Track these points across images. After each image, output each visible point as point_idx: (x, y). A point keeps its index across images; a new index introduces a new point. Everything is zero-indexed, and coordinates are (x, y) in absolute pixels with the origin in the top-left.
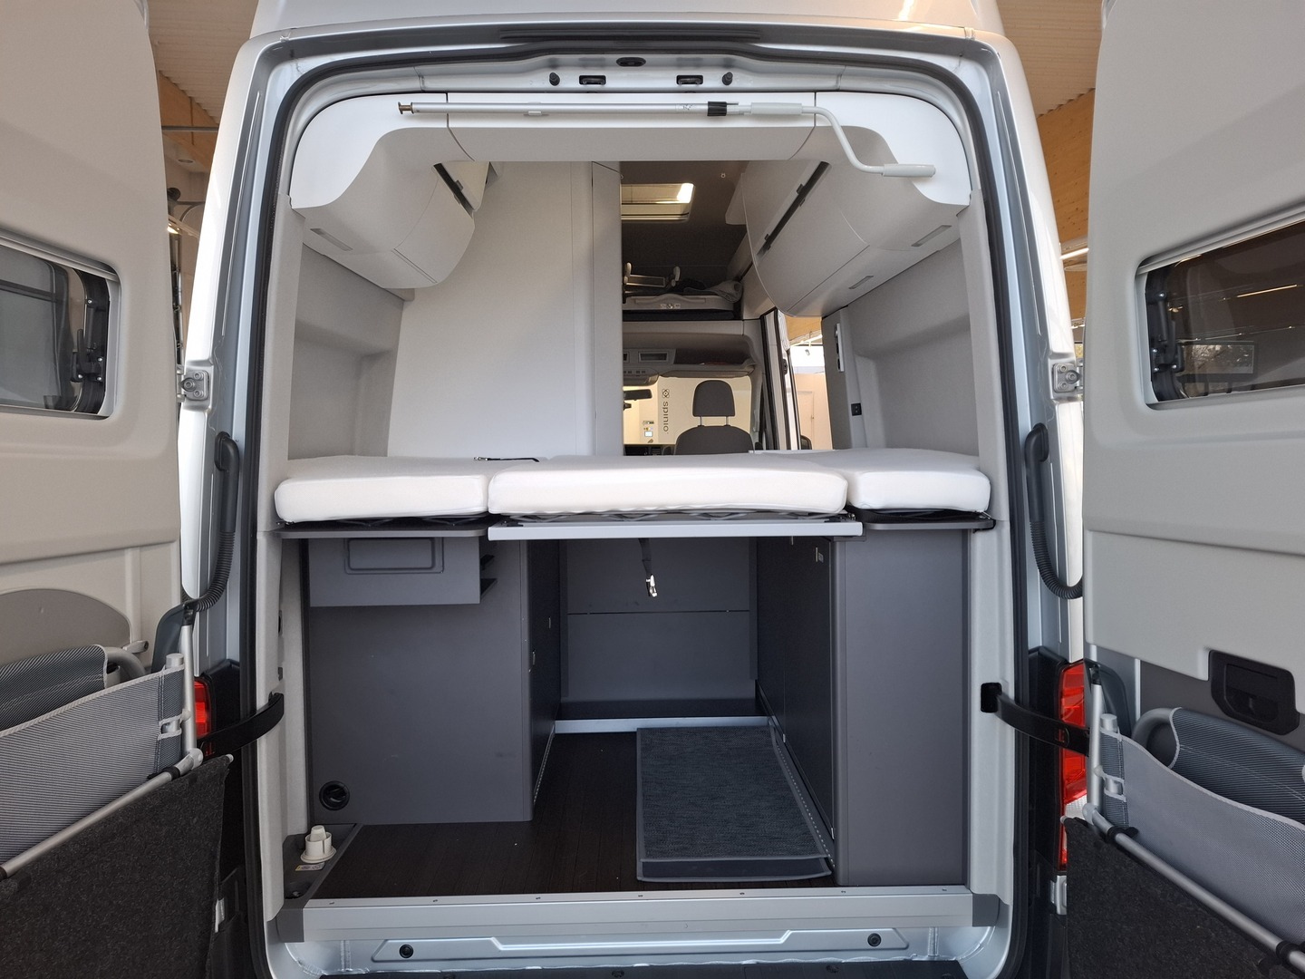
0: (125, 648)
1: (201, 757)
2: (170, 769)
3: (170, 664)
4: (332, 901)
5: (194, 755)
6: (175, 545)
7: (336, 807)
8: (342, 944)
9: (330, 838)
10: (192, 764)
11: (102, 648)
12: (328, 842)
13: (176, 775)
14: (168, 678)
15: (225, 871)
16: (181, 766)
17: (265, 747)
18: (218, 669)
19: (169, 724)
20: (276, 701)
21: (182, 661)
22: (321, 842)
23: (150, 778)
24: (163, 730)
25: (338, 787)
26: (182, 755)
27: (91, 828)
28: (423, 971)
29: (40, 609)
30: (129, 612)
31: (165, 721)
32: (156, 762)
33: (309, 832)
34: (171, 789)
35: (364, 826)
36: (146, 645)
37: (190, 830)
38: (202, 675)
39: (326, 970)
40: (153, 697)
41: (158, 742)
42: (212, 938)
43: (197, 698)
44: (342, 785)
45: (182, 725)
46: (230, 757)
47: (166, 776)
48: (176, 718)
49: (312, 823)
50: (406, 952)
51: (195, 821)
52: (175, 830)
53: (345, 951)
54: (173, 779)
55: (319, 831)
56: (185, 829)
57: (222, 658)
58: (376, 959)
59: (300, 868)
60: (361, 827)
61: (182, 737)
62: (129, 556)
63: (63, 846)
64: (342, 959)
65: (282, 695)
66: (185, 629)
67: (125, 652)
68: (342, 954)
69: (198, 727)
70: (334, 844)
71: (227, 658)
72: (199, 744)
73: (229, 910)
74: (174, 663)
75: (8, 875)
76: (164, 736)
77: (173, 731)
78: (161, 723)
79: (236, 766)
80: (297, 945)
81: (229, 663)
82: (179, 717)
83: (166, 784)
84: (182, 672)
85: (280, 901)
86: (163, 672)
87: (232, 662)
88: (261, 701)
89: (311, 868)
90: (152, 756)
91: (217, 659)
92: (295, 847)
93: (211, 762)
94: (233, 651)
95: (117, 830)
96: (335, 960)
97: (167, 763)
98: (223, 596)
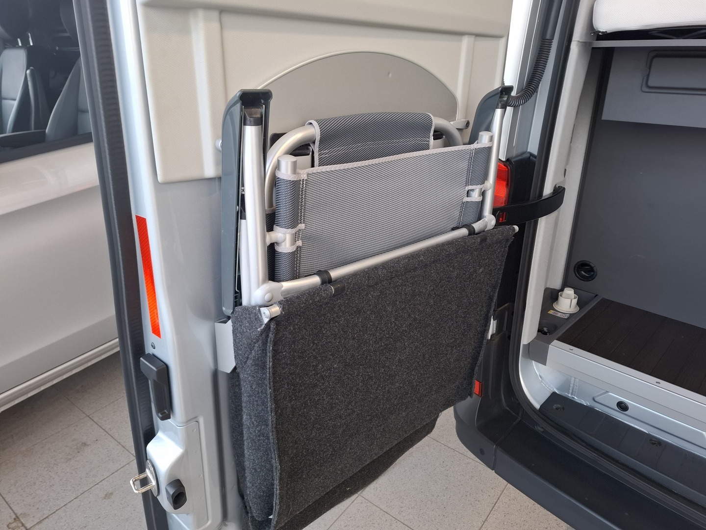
0: (452, 123)
1: (493, 222)
2: (468, 226)
3: (481, 140)
4: (572, 347)
5: (489, 220)
6: (503, 40)
7: (585, 279)
8: (573, 379)
9: (576, 300)
10: (486, 226)
11: (432, 116)
12: (575, 301)
13: (472, 232)
14: (478, 151)
15: (500, 303)
16: (477, 226)
17: (544, 224)
18: (520, 158)
19: (473, 190)
20: (559, 192)
21: (491, 139)
22: (570, 300)
23: (453, 229)
24: (468, 194)
25: (588, 265)
26: (480, 217)
27: (398, 260)
28: (633, 425)
29: (389, 74)
30: (459, 94)
31: (470, 187)
32: (459, 218)
33: (562, 290)
34: (465, 243)
35: (603, 298)
36: (468, 123)
37: (476, 276)
38: (508, 160)
39: (557, 389)
40: (464, 165)
41: (463, 203)
42: (485, 341)
43: (499, 176)
44: (593, 265)
45: (483, 194)
46: (516, 228)
47: (464, 232)
48: (479, 186)
49: (565, 284)
50: (623, 407)
51: (481, 270)
52: (464, 274)
53: (574, 384)
54: (470, 234)
55: (569, 292)
56: (472, 275)
57: (525, 150)
58: (596, 399)
59: (551, 312)
60: (601, 298)
61: (482, 203)
62: (466, 41)
63: (375, 268)
64: (571, 388)
65: (564, 189)
66: (499, 112)
67: (451, 126)
68: (572, 385)
69: (495, 198)
70: (579, 303)
71: (528, 151)
72: (494, 212)
73: (499, 328)
74: (484, 139)
75: (333, 280)
76: (468, 199)
77: (475, 197)
78: (467, 188)
79: (519, 236)
80: (540, 365)
81: (528, 155)
82: (481, 186)
83: (463, 238)
84: (490, 149)
85: (535, 333)
86: (475, 146)
87: (531, 155)
88: (548, 190)
89: (559, 315)
90: (457, 213)
91: (520, 151)
92: (551, 297)
93: (501, 228)
94: (533, 147)
95: (418, 265)
96: (566, 385)
97: (467, 221)
98: (534, 96)
